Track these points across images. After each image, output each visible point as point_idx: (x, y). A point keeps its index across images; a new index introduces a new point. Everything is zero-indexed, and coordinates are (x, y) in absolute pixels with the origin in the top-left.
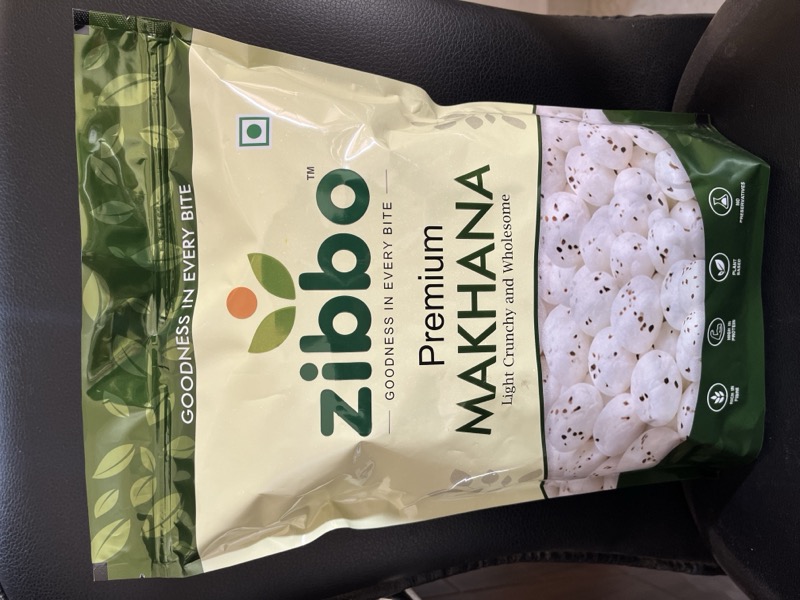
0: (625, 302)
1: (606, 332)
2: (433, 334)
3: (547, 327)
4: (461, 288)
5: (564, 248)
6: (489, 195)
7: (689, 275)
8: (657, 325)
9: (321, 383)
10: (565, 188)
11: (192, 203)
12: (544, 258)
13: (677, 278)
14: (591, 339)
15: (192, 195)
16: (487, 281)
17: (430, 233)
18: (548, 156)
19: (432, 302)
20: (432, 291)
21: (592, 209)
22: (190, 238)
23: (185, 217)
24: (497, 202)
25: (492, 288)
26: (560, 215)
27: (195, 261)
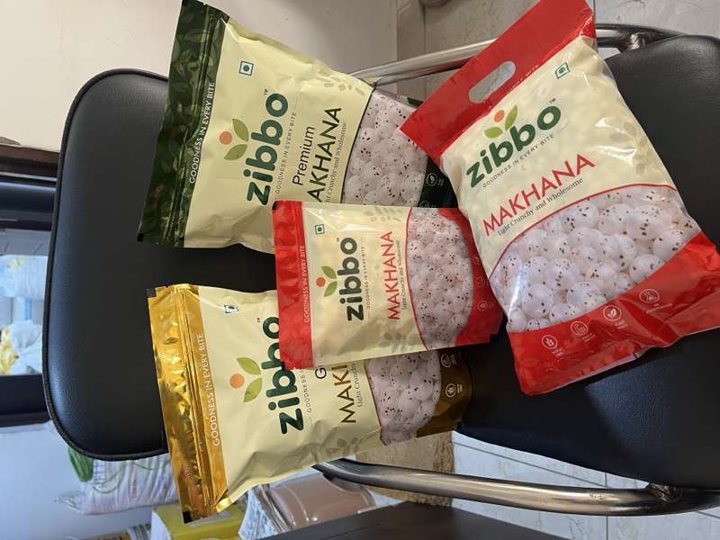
0: (385, 182)
1: (374, 192)
2: (301, 172)
3: (349, 182)
4: (317, 156)
5: (365, 152)
6: (338, 121)
7: (416, 179)
8: (397, 196)
9: (251, 179)
10: (373, 127)
11: (214, 91)
12: (354, 152)
13: (411, 178)
14: (366, 193)
15: (214, 88)
16: (329, 156)
17: (309, 130)
18: (369, 111)
19: (303, 158)
20: (304, 154)
21: (381, 139)
22: (209, 106)
23: (209, 96)
24: (340, 124)
25: (329, 160)
26: (366, 138)
27: (209, 116)
